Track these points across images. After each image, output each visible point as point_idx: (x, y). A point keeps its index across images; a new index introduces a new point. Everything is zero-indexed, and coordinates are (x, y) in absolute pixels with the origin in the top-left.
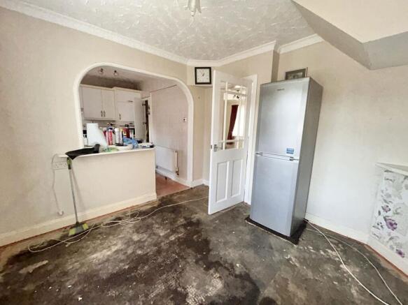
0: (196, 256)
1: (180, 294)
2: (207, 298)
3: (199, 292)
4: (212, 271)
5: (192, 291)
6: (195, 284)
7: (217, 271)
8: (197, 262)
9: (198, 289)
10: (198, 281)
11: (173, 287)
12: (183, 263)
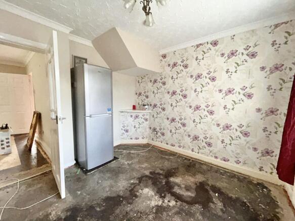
0: (124, 205)
1: (157, 210)
2: (155, 195)
3: (153, 199)
4: (138, 194)
5: (153, 203)
6: (149, 202)
7: (137, 191)
8: (131, 204)
9: (151, 200)
10: (146, 201)
11: (154, 215)
12: (131, 214)
